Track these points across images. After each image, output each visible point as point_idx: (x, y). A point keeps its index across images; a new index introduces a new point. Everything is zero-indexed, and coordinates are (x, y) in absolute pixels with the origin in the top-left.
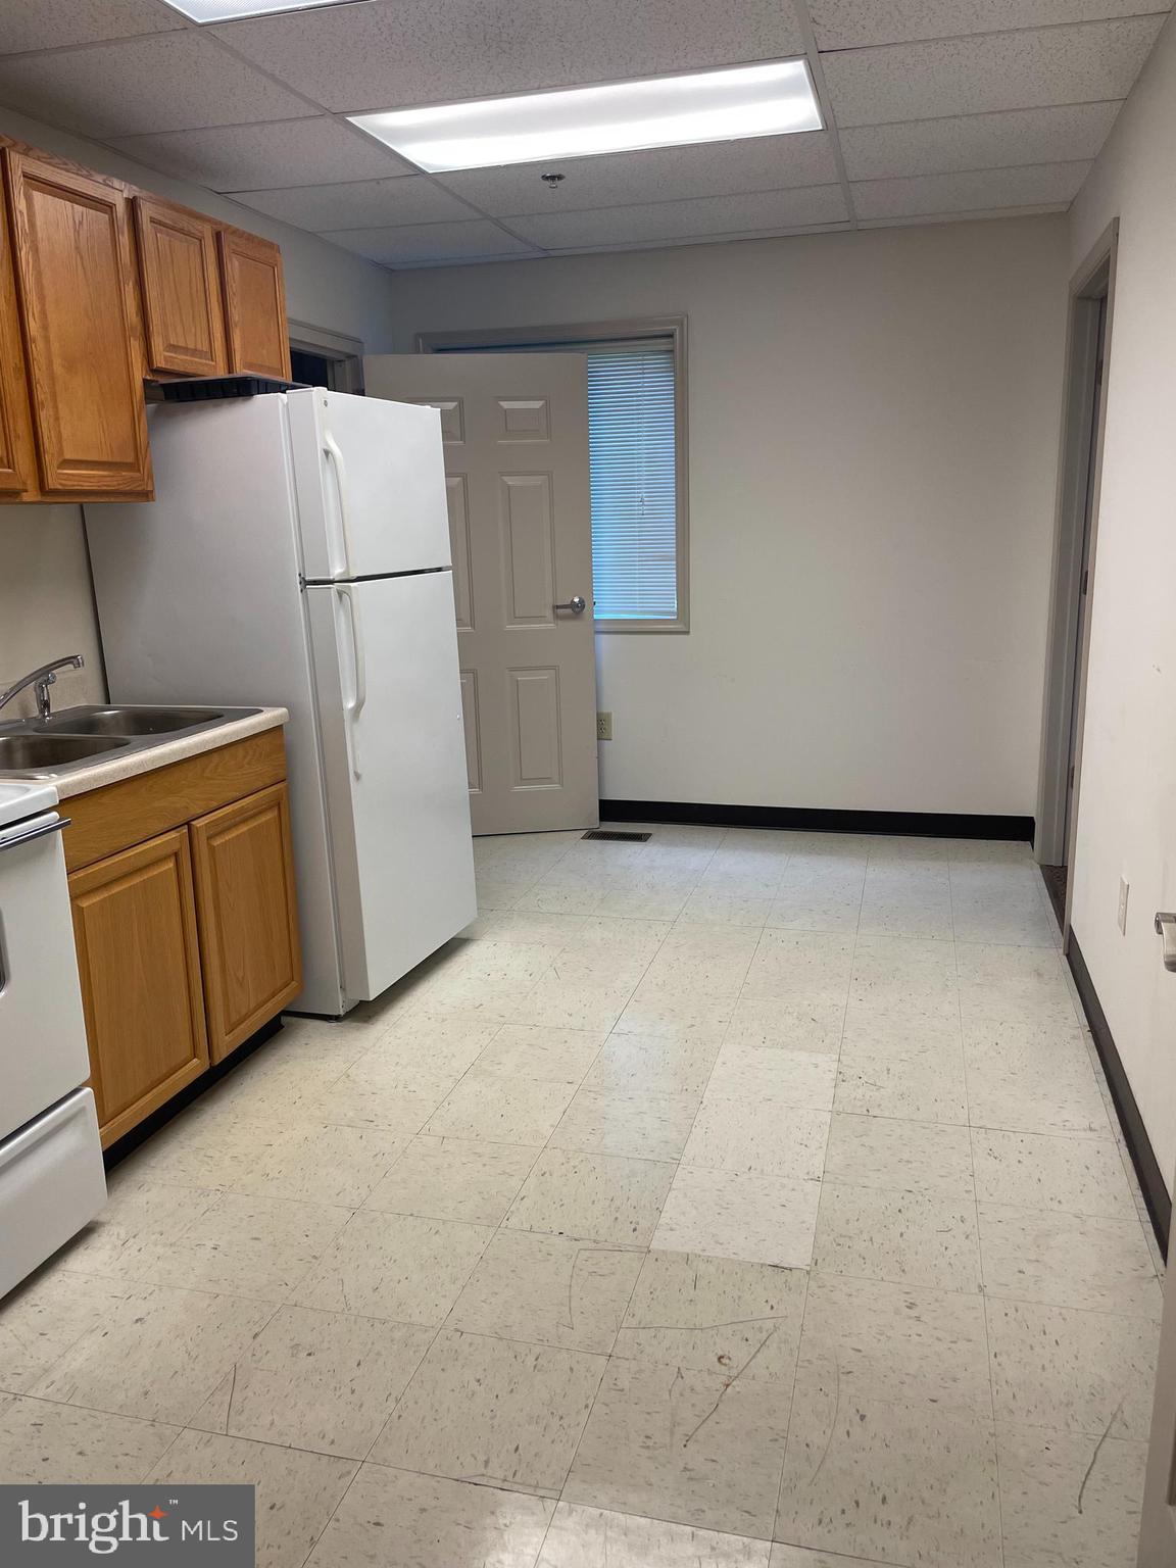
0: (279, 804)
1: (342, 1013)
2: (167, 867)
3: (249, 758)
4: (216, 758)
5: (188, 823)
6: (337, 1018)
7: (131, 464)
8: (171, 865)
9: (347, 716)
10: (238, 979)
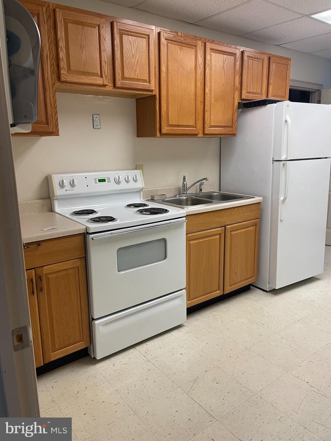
0: (256, 225)
1: (268, 290)
2: (217, 237)
3: (247, 211)
4: (236, 209)
5: (225, 226)
6: (266, 291)
7: (231, 126)
8: (218, 237)
9: (280, 202)
10: (235, 272)
